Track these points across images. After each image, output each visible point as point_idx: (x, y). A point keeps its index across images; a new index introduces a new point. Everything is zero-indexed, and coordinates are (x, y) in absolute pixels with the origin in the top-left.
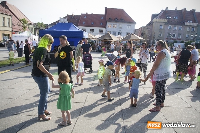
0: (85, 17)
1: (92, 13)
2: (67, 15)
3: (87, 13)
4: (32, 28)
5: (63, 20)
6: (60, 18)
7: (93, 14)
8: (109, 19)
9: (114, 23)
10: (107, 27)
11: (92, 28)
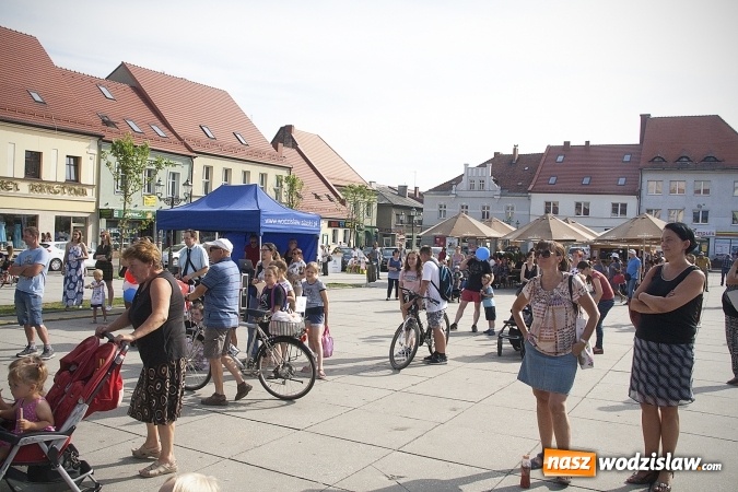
0: (560, 158)
1: (588, 142)
2: (495, 154)
3: (567, 143)
4: (369, 204)
5: (477, 172)
6: (466, 165)
7: (591, 144)
8: (653, 160)
9: (675, 176)
10: (644, 193)
11: (582, 198)
